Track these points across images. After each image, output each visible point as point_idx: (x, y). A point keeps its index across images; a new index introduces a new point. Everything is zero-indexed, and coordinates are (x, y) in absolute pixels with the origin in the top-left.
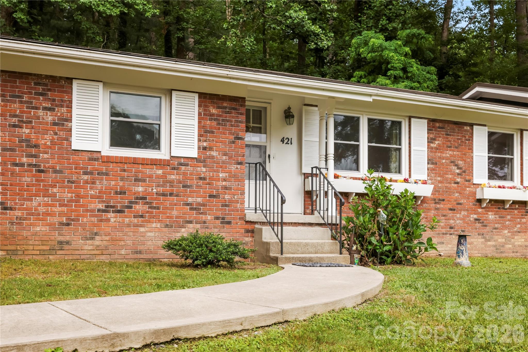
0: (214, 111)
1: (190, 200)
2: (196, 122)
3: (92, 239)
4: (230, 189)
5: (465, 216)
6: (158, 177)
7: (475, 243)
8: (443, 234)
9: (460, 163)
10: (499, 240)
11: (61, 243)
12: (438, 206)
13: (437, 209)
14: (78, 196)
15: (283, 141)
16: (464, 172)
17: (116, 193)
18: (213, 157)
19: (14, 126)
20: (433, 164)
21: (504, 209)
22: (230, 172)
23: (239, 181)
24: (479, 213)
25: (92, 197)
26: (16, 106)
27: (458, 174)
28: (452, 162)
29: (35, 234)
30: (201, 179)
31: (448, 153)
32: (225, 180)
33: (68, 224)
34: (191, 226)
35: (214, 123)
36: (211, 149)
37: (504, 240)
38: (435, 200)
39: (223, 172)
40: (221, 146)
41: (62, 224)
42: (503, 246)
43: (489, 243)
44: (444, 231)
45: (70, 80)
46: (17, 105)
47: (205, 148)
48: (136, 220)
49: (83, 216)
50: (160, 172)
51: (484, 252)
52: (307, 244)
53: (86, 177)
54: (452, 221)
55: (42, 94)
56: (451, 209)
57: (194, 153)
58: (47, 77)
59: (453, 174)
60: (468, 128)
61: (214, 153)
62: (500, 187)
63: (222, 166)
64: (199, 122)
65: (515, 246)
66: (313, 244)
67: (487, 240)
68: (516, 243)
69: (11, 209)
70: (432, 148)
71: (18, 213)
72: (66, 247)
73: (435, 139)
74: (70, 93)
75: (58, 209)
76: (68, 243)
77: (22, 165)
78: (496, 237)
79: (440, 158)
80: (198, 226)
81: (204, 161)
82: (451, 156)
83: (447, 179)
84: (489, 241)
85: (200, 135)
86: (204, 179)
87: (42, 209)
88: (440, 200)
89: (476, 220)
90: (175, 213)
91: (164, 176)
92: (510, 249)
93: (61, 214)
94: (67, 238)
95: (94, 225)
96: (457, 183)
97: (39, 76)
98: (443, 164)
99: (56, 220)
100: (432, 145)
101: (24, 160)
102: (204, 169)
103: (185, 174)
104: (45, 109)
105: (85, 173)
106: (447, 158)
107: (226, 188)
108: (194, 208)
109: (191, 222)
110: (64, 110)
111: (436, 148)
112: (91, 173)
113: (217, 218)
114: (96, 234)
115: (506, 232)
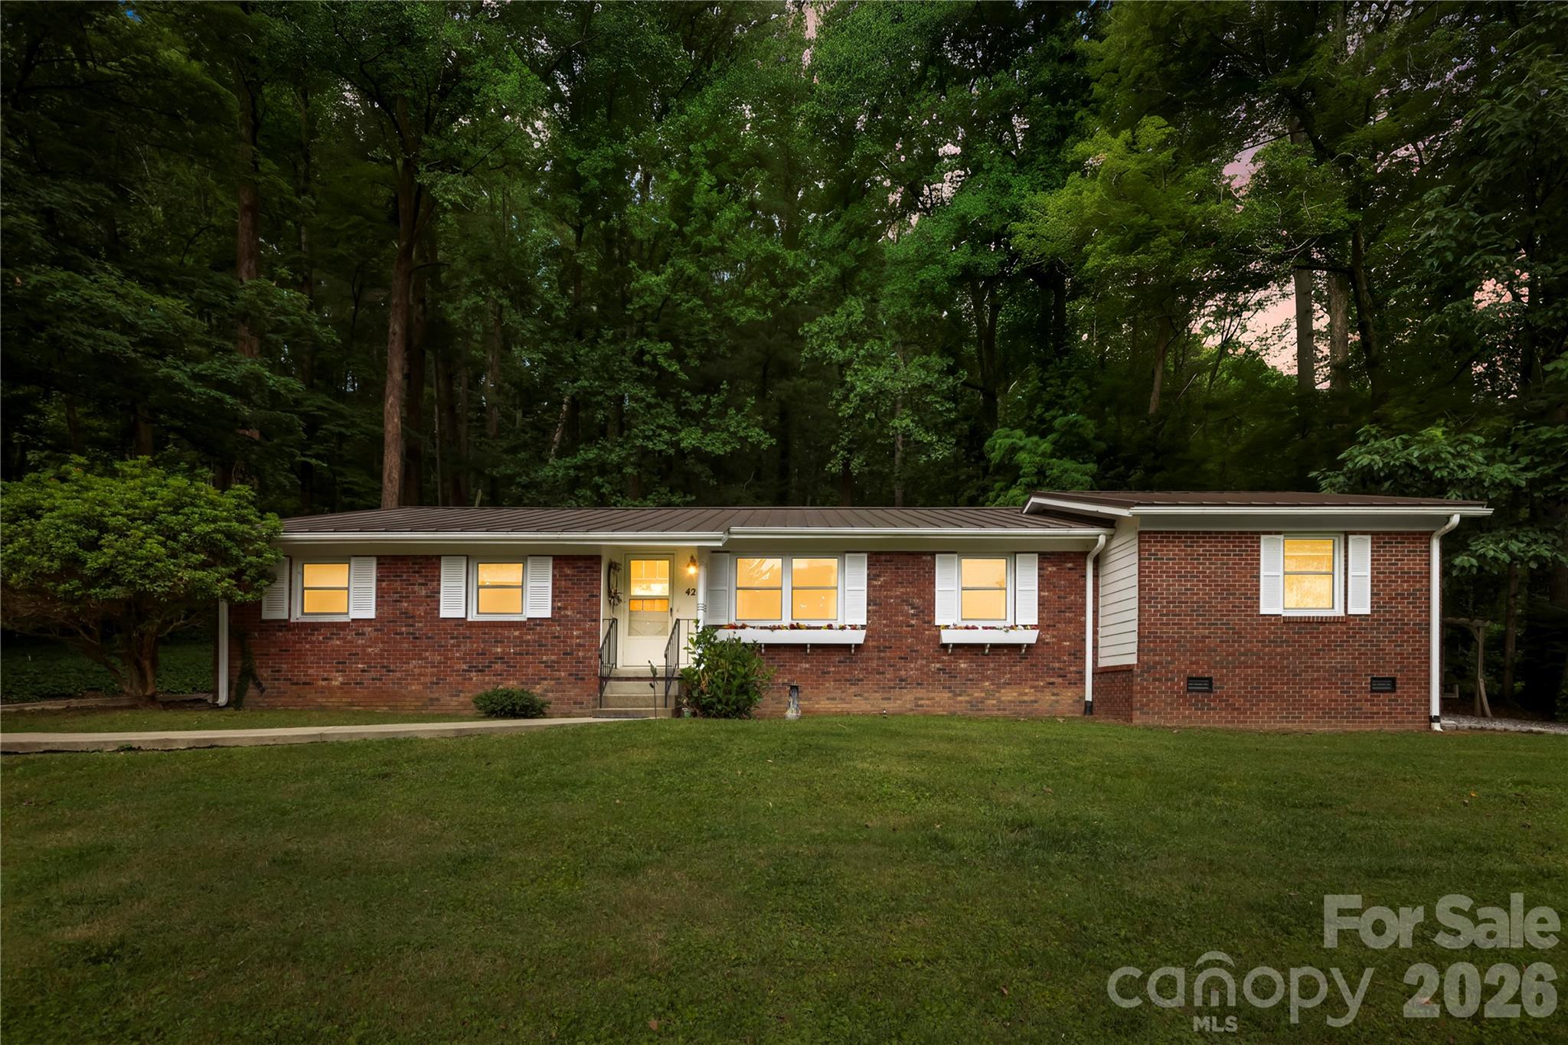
0: (568, 571)
1: (545, 658)
2: (549, 584)
3: (458, 696)
4: (584, 646)
5: (922, 666)
6: (515, 637)
7: (937, 699)
8: (890, 688)
9: (916, 601)
10: (976, 695)
11: (431, 699)
12: (882, 654)
13: (879, 658)
14: (447, 658)
15: (688, 592)
16: (923, 612)
17: (478, 654)
18: (567, 616)
19: (397, 601)
20: (875, 605)
21: (984, 655)
22: (584, 629)
23: (593, 637)
24: (943, 662)
25: (458, 658)
26: (397, 585)
27: (913, 615)
28: (903, 601)
29: (412, 692)
30: (555, 637)
31: (899, 591)
32: (578, 637)
33: (437, 684)
34: (546, 682)
35: (569, 584)
36: (565, 608)
37: (983, 695)
38: (878, 647)
39: (577, 629)
40: (576, 605)
41: (432, 683)
42: (982, 702)
43: (959, 698)
44: (892, 684)
45: (439, 557)
46: (398, 583)
47: (559, 608)
48: (494, 679)
49: (451, 676)
50: (517, 633)
51: (952, 709)
52: (637, 698)
53: (452, 641)
54: (903, 673)
55: (417, 572)
56: (901, 658)
57: (547, 614)
58: (422, 557)
59: (907, 615)
60: (929, 558)
61: (569, 613)
62: (967, 628)
63: (577, 624)
64: (553, 584)
65: (1001, 702)
66: (644, 698)
67: (956, 695)
68: (1003, 699)
69: (393, 671)
70: (875, 586)
71: (398, 675)
72: (436, 703)
73: (879, 576)
74: (439, 568)
75: (429, 670)
76: (437, 699)
77: (402, 634)
78: (970, 691)
79: (886, 597)
80: (553, 682)
81: (558, 621)
82: (902, 593)
83: (896, 622)
84: (960, 695)
85: (554, 596)
86: (558, 637)
87: (417, 671)
88: (885, 647)
89: (939, 669)
90: (530, 671)
91: (520, 637)
92: (993, 705)
93: (432, 675)
94: (436, 695)
95: (459, 684)
96: (912, 626)
97: (415, 557)
98: (891, 604)
99: (428, 680)
100: (875, 583)
101: (404, 629)
102: (558, 628)
103: (540, 633)
104: (420, 584)
105: (452, 638)
106: (897, 597)
107: (579, 645)
108: (549, 665)
109: (545, 679)
110: (435, 583)
111: (881, 586)
112: (456, 638)
113: (571, 675)
114: (461, 691)
115: (987, 684)
